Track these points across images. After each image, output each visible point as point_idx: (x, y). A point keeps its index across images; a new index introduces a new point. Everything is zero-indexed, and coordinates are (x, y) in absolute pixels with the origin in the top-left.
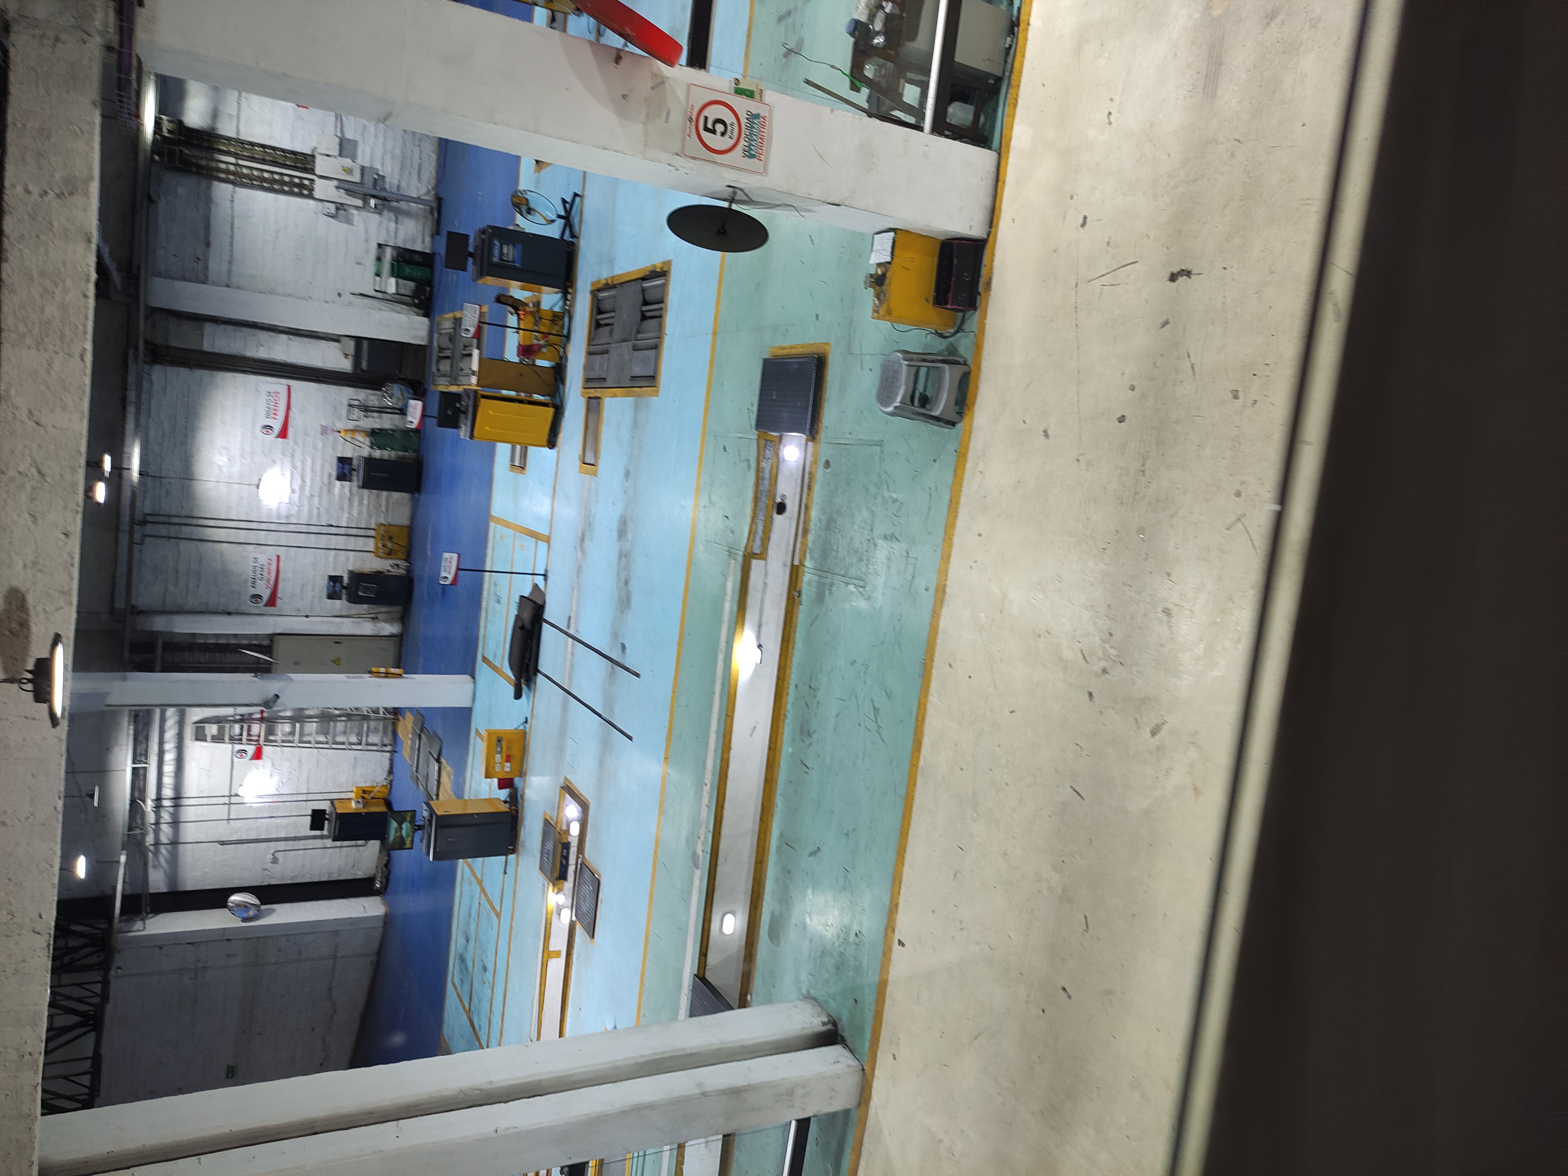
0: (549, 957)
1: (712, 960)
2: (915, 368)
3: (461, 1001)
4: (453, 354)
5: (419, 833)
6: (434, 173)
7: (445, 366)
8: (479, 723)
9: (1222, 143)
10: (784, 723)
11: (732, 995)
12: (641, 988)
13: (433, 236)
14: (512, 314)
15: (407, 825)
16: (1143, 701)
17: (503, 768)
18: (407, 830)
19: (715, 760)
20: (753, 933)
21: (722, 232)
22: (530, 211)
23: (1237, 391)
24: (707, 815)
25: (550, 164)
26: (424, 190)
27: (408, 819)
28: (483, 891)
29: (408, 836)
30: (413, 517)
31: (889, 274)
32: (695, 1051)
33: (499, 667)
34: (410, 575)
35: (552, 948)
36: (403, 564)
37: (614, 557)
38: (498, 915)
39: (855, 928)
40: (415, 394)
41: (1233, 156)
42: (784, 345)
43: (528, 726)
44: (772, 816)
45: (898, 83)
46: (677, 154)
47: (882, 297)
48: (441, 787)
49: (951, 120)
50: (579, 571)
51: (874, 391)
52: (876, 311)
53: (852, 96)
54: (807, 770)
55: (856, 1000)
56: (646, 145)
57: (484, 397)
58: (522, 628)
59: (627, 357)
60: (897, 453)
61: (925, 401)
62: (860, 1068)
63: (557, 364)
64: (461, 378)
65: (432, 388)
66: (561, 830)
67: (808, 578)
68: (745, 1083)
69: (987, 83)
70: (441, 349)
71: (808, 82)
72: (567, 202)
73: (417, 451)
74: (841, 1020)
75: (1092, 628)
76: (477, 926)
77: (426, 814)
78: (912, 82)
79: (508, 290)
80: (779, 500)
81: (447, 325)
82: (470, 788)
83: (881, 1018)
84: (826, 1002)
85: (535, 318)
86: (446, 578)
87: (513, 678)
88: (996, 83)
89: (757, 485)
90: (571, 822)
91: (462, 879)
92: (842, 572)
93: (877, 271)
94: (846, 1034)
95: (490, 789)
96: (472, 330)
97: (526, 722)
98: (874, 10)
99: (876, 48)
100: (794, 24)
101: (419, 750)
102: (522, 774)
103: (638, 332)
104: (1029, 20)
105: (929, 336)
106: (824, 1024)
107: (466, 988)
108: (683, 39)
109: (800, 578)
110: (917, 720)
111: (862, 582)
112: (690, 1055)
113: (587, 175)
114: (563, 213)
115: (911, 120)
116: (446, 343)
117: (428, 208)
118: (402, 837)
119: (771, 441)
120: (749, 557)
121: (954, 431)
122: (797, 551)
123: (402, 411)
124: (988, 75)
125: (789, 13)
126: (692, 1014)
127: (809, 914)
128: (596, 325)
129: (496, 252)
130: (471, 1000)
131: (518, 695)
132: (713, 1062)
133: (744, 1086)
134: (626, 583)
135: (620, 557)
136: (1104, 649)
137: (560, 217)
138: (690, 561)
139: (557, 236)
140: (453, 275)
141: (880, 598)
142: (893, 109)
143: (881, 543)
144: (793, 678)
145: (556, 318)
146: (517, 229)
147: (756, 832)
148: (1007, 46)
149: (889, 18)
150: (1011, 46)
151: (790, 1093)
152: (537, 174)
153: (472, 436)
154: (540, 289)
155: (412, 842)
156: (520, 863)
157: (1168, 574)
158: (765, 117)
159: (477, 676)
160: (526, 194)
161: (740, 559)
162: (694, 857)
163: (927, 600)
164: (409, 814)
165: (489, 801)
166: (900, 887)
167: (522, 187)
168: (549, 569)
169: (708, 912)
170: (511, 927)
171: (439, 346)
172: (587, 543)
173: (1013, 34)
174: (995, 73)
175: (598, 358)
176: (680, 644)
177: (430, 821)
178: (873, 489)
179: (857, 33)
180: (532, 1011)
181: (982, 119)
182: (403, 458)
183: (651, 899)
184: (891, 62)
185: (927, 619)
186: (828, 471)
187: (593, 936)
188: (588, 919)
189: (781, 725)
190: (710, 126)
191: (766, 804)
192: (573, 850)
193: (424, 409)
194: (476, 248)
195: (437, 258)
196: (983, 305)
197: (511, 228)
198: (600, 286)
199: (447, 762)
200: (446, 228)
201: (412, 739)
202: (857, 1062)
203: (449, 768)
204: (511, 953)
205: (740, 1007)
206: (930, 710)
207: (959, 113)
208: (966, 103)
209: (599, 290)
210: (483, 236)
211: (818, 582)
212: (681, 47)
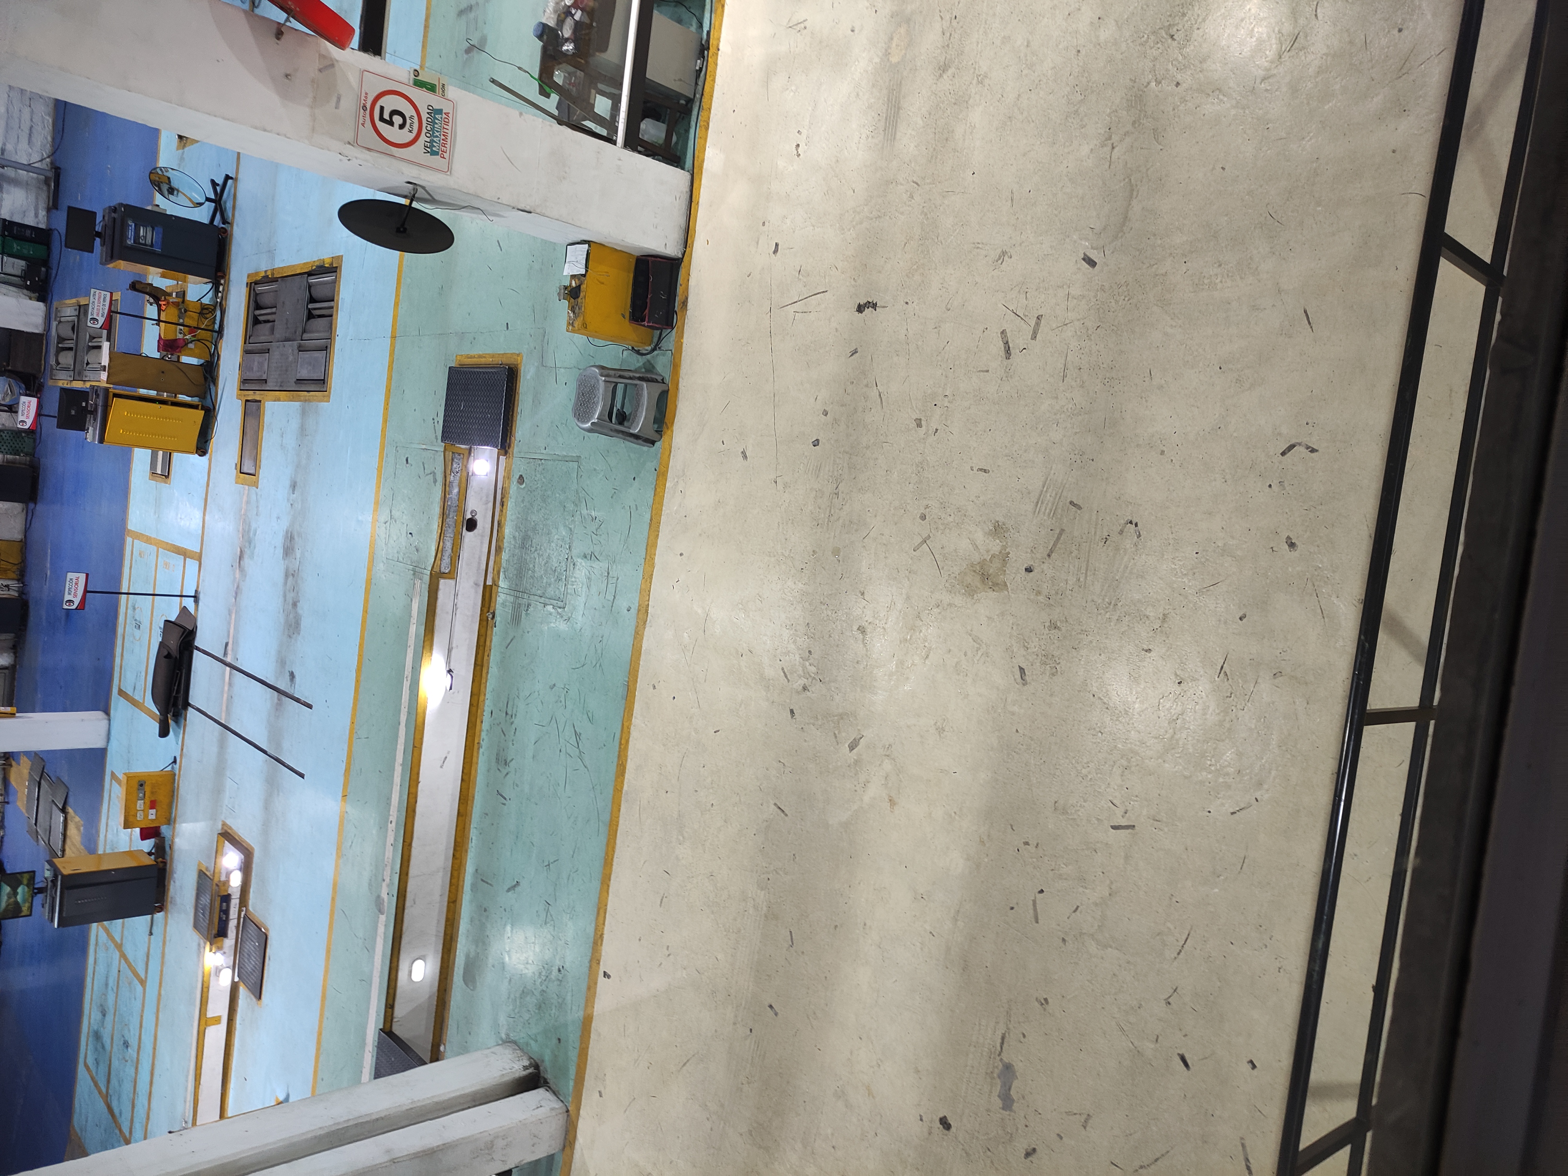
0: (207, 1024)
1: (400, 1011)
2: (613, 385)
3: (96, 1084)
4: (77, 345)
5: (39, 898)
6: (49, 139)
7: (66, 359)
8: (115, 765)
9: (901, 184)
10: (478, 753)
11: (423, 1048)
12: (318, 1049)
13: (49, 210)
14: (151, 304)
15: (24, 889)
16: (841, 716)
17: (146, 816)
18: (24, 896)
19: (401, 796)
20: (446, 979)
21: (401, 230)
22: (171, 190)
23: (920, 420)
24: (392, 856)
25: (197, 142)
26: (35, 157)
27: (25, 882)
28: (123, 956)
29: (24, 901)
30: (27, 530)
31: (583, 287)
32: (382, 1115)
33: (141, 701)
34: (24, 597)
35: (210, 1014)
36: (14, 584)
37: (279, 576)
38: (143, 983)
39: (558, 963)
40: (27, 389)
41: (912, 197)
42: (472, 353)
43: (177, 766)
44: (467, 851)
45: (590, 92)
46: (349, 143)
47: (577, 310)
48: (68, 842)
49: (642, 135)
50: (237, 593)
51: (570, 406)
52: (571, 324)
53: (541, 101)
54: (504, 801)
55: (559, 1040)
56: (313, 129)
57: (116, 395)
58: (169, 656)
59: (291, 358)
60: (595, 470)
61: (622, 418)
62: (565, 1109)
63: (207, 361)
64: (87, 373)
65: (50, 383)
66: (220, 881)
67: (502, 598)
68: (440, 1143)
69: (678, 103)
70: (61, 339)
71: (493, 81)
72: (218, 185)
73: (32, 455)
74: (543, 1061)
75: (792, 647)
76: (116, 997)
77: (48, 874)
78: (603, 93)
79: (145, 276)
80: (469, 516)
81: (69, 312)
82: (105, 841)
83: (587, 1054)
84: (527, 1044)
85: (180, 309)
86: (72, 601)
87: (158, 713)
88: (687, 105)
89: (444, 499)
90: (231, 872)
91: (97, 944)
92: (539, 592)
93: (571, 284)
94: (549, 1076)
95: (131, 839)
96: (101, 320)
97: (175, 762)
98: (563, 16)
99: (565, 54)
100: (476, 19)
101: (38, 799)
102: (170, 821)
103: (304, 331)
104: (718, 45)
105: (625, 352)
106: (525, 1068)
107: (103, 1068)
108: (355, 20)
109: (493, 599)
110: (620, 744)
111: (560, 603)
112: (377, 1119)
113: (241, 156)
114: (213, 197)
115: (604, 132)
116: (66, 332)
117: (42, 177)
118: (17, 903)
119: (459, 454)
120: (436, 577)
121: (653, 449)
122: (490, 569)
123: (12, 409)
124: (679, 95)
125: (470, 8)
126: (378, 1074)
127: (508, 952)
128: (254, 321)
129: (131, 234)
130: (108, 1082)
131: (164, 732)
132: (403, 1124)
133: (438, 1146)
134: (295, 605)
135: (287, 576)
136: (804, 667)
137: (208, 199)
138: (369, 582)
139: (206, 221)
140: (74, 256)
141: (580, 619)
142: (585, 119)
143: (579, 561)
144: (488, 704)
145: (205, 311)
146: (156, 209)
147: (449, 869)
148: (697, 68)
149: (578, 25)
150: (701, 69)
151: (490, 1146)
152: (181, 151)
153: (102, 440)
154: (185, 277)
155: (31, 908)
156: (169, 921)
157: (863, 594)
158: (448, 113)
159: (112, 712)
160: (167, 171)
161: (427, 578)
162: (379, 902)
163: (629, 621)
164: (26, 876)
165: (130, 853)
166: (605, 917)
167: (161, 163)
168: (199, 590)
169: (395, 960)
170: (159, 994)
171: (59, 336)
172: (246, 561)
173: (704, 57)
174: (687, 94)
175: (257, 357)
176: (359, 670)
177: (54, 882)
178: (570, 507)
179: (545, 37)
180: (186, 1088)
181: (674, 138)
182: (14, 462)
183: (328, 951)
184: (581, 70)
185: (630, 640)
186: (523, 486)
187: (259, 997)
188: (255, 978)
189: (475, 754)
190: (386, 116)
191: (458, 840)
192: (235, 903)
193: (39, 406)
194: (105, 227)
195: (55, 237)
196: (679, 323)
197: (149, 208)
198: (259, 278)
199: (75, 812)
200: (67, 201)
201: (29, 788)
202: (561, 1104)
203: (77, 819)
204: (160, 1024)
205: (431, 1062)
206: (634, 733)
207: (651, 130)
208: (658, 120)
209: (256, 283)
210: (113, 215)
211: (514, 603)
212: (353, 30)
